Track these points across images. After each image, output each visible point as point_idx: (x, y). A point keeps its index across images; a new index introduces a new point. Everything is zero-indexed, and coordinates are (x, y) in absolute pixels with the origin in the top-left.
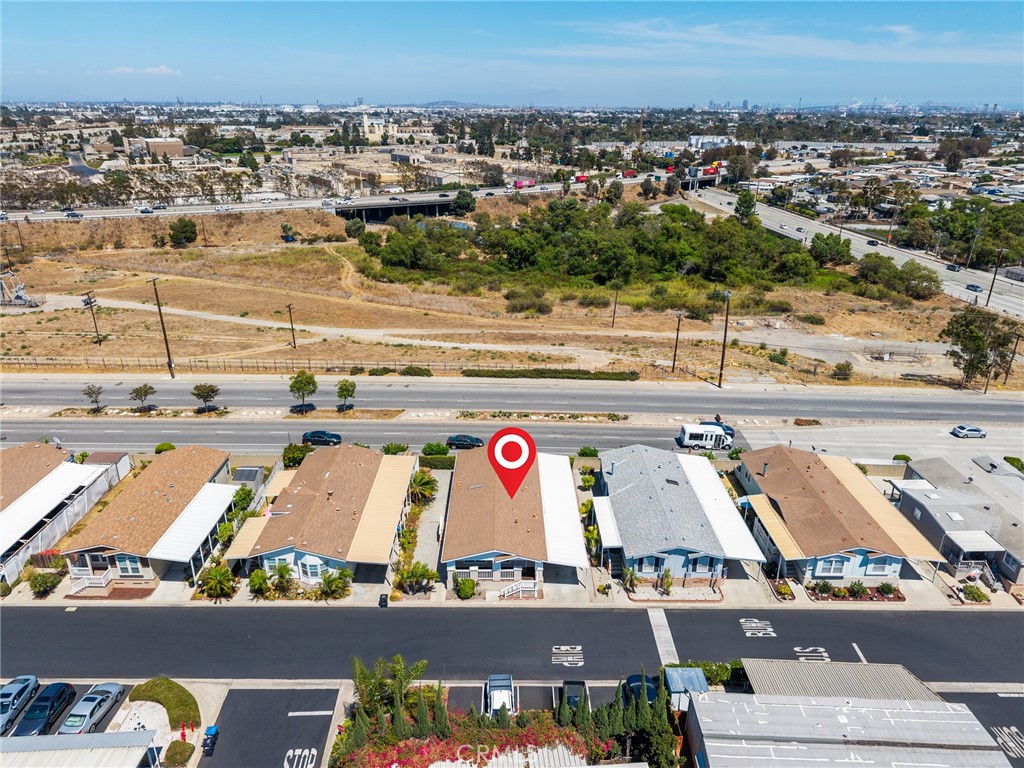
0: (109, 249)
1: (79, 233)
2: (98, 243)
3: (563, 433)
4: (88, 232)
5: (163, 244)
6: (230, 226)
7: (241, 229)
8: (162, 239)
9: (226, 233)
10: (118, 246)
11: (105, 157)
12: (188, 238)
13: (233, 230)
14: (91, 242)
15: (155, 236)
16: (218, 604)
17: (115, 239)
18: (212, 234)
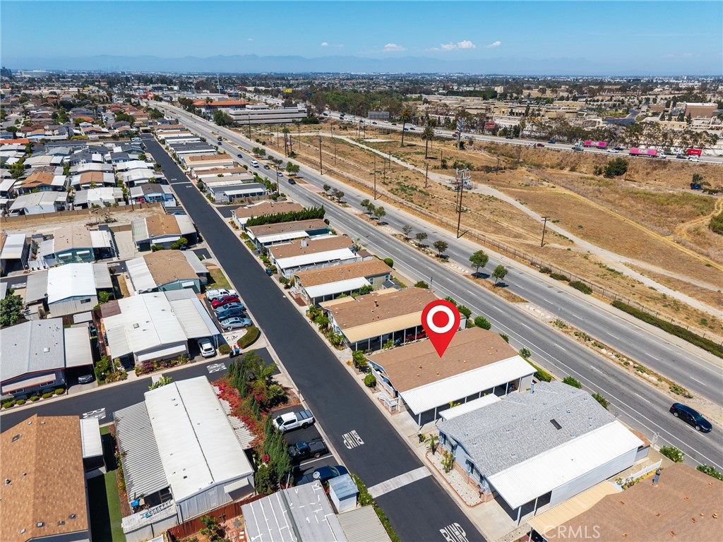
0: (566, 171)
1: (556, 158)
2: (562, 166)
3: (605, 372)
4: (561, 158)
5: (600, 173)
6: (655, 169)
7: (661, 172)
8: (600, 170)
9: (648, 174)
10: (573, 170)
11: (650, 114)
12: (618, 172)
13: (655, 172)
14: (559, 165)
15: (596, 168)
16: (310, 323)
17: (573, 165)
18: (637, 172)
